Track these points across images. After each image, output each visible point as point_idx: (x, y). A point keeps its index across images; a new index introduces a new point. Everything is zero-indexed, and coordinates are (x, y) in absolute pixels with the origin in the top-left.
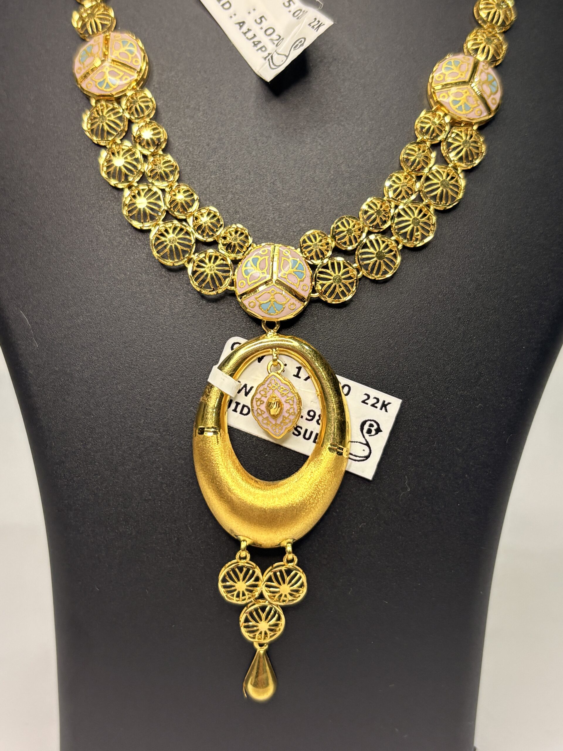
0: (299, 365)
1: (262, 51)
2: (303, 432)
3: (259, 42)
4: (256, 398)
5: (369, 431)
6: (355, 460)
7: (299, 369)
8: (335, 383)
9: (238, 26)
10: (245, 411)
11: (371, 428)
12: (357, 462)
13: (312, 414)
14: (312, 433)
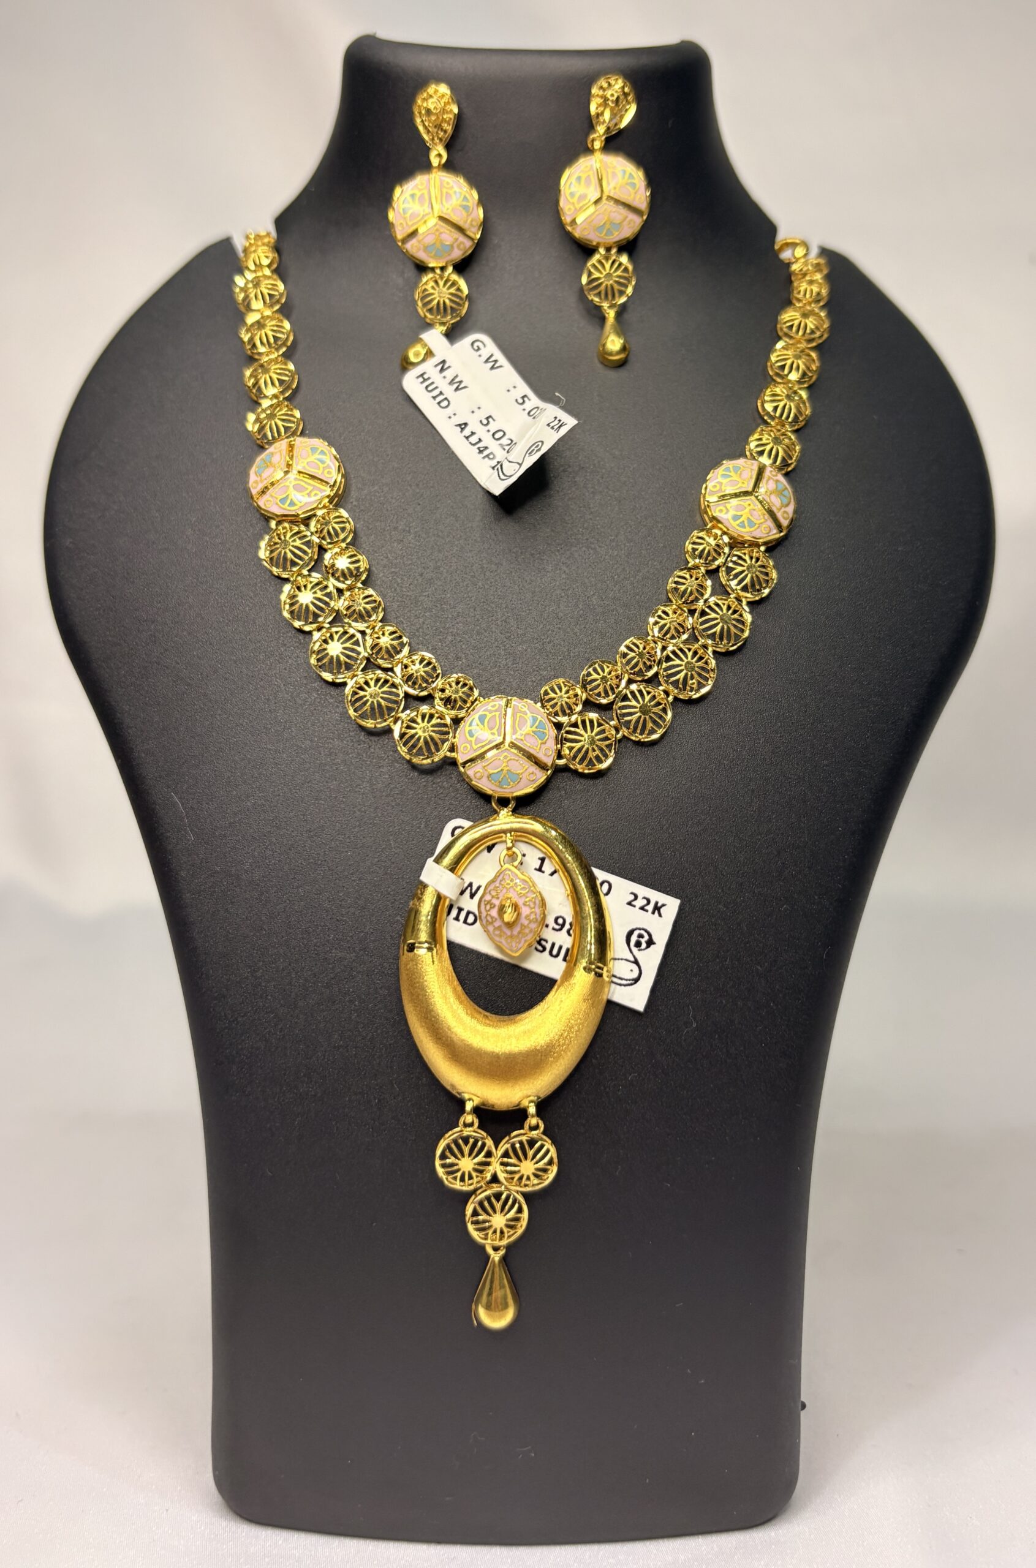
0: (542, 855)
1: (489, 458)
2: (548, 946)
3: (486, 448)
4: (485, 901)
5: (638, 944)
6: (620, 985)
7: (543, 860)
8: (591, 880)
9: (459, 429)
10: (471, 919)
11: (641, 939)
12: (623, 987)
13: (560, 921)
14: (560, 948)
